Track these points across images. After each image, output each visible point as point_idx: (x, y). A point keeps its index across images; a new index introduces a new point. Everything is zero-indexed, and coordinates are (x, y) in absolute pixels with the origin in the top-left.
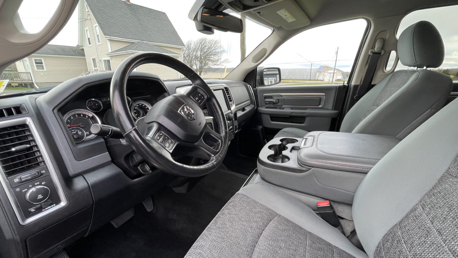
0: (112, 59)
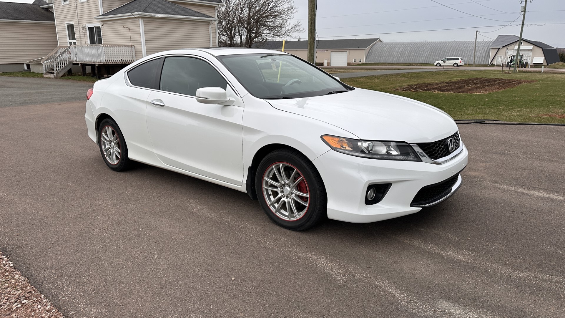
0: (105, 26)
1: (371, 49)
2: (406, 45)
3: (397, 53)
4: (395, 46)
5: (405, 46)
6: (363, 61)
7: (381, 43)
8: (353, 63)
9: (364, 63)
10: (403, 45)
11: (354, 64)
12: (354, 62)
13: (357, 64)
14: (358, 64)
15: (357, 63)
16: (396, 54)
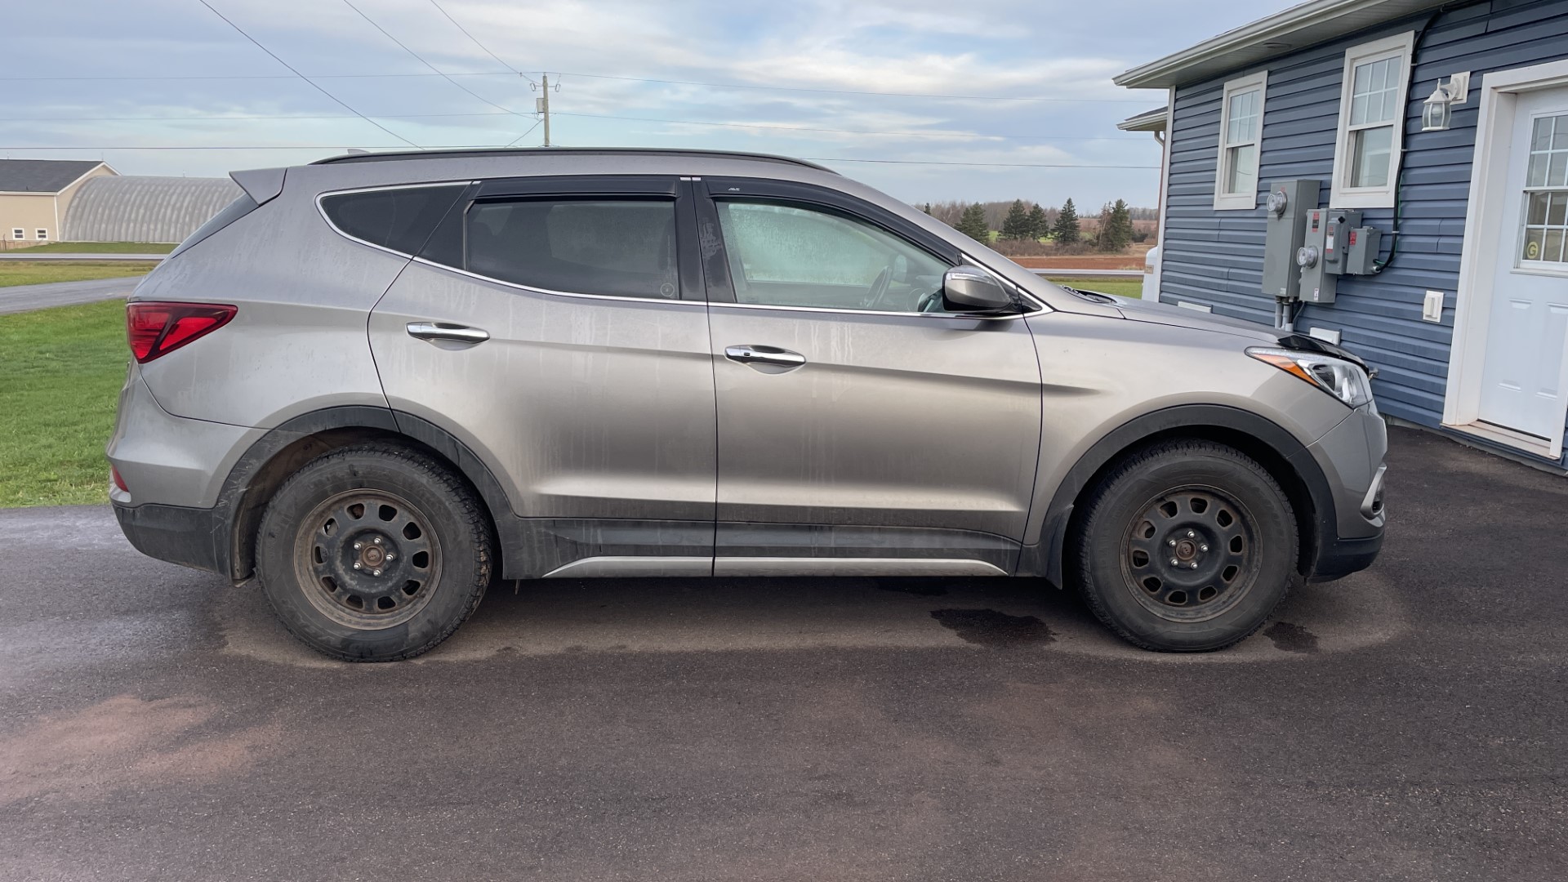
1: (79, 195)
2: (206, 189)
3: (176, 212)
4: (166, 189)
5: (203, 189)
6: (55, 235)
7: (113, 176)
8: (14, 242)
9: (57, 243)
10: (194, 188)
11: (20, 247)
12: (14, 238)
13: (28, 246)
14: (33, 245)
15: (29, 243)
16: (174, 217)
